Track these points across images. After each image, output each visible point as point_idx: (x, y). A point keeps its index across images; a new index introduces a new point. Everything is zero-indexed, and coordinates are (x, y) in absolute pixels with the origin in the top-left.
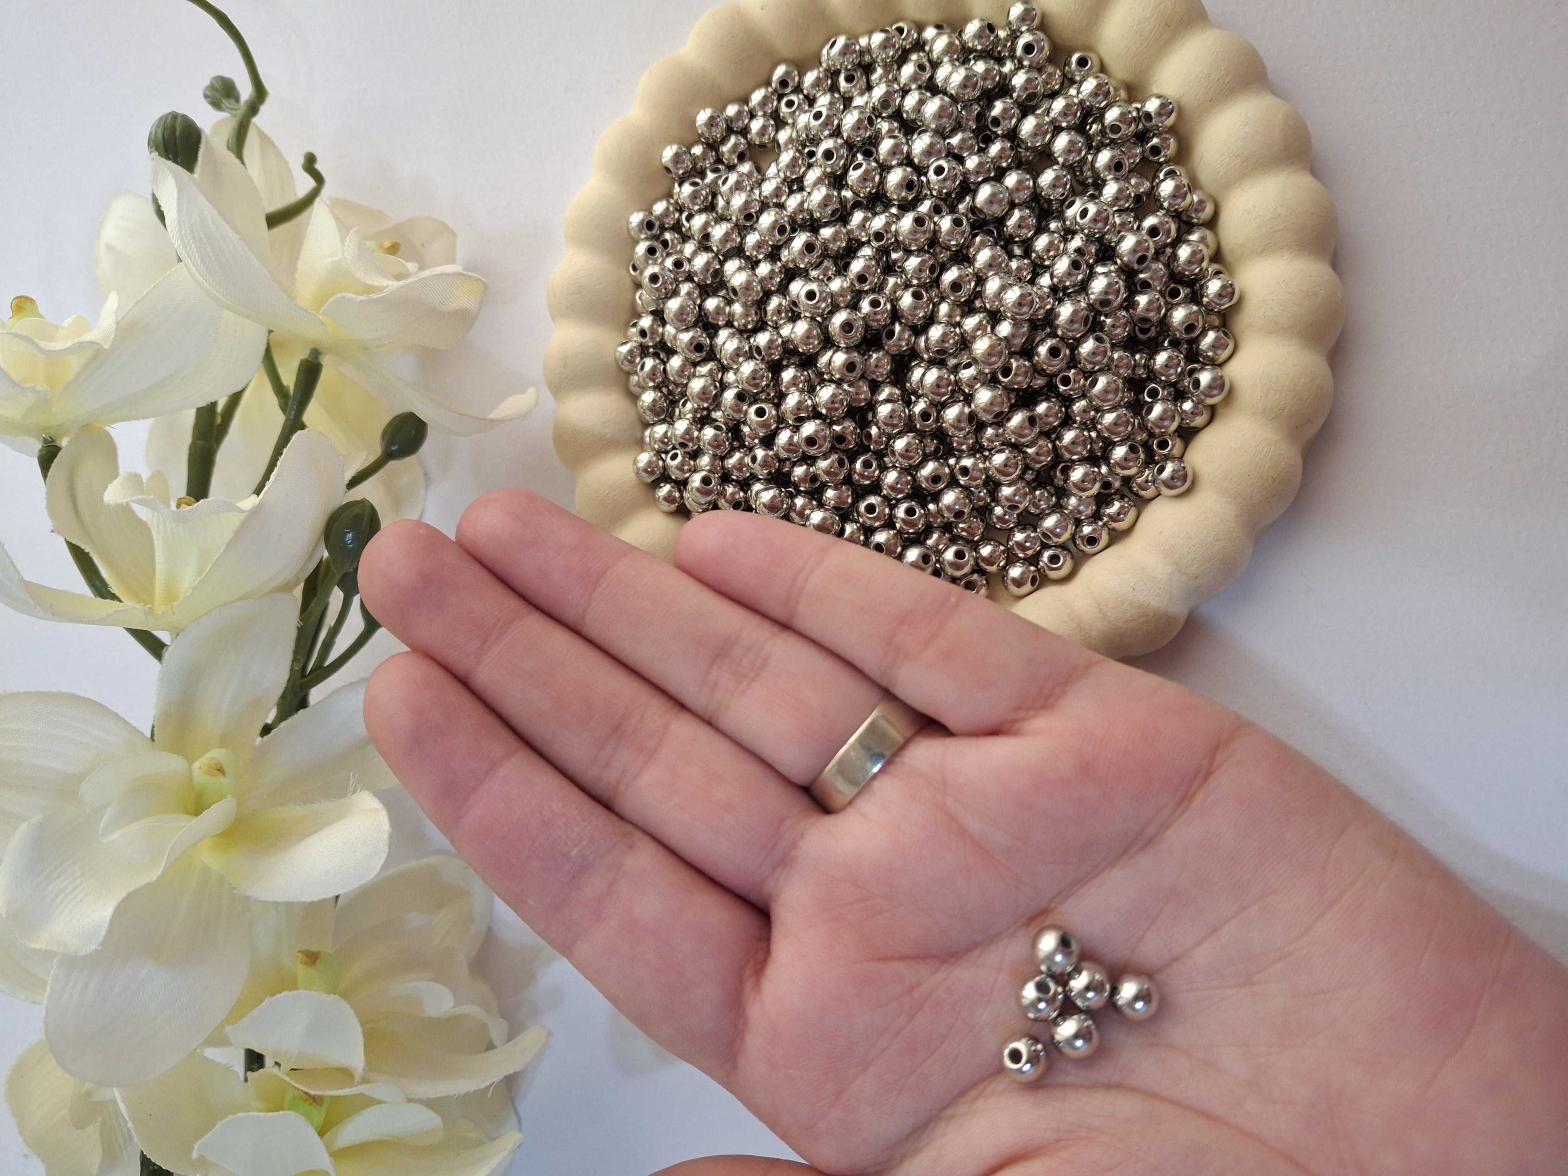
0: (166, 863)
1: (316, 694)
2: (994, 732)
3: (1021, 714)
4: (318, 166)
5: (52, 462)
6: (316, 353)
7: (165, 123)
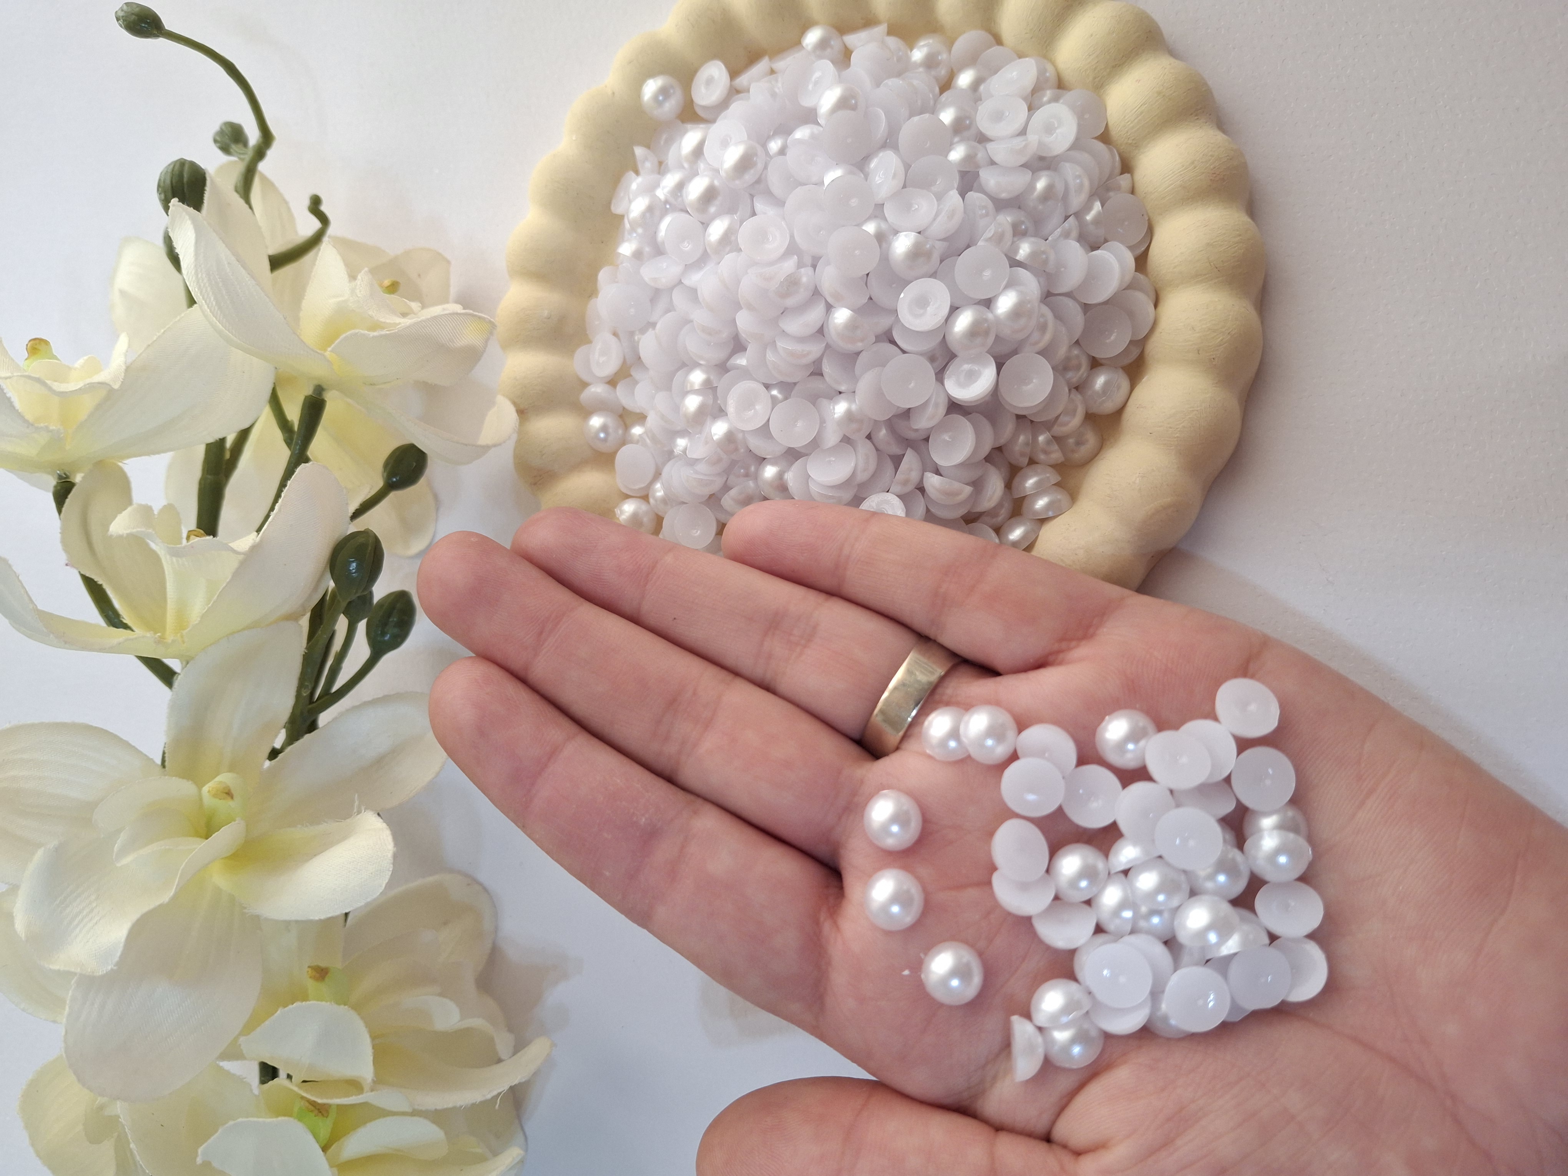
0: (178, 885)
1: (324, 718)
2: (1039, 664)
4: (324, 208)
5: (66, 498)
6: (319, 390)
7: (173, 170)
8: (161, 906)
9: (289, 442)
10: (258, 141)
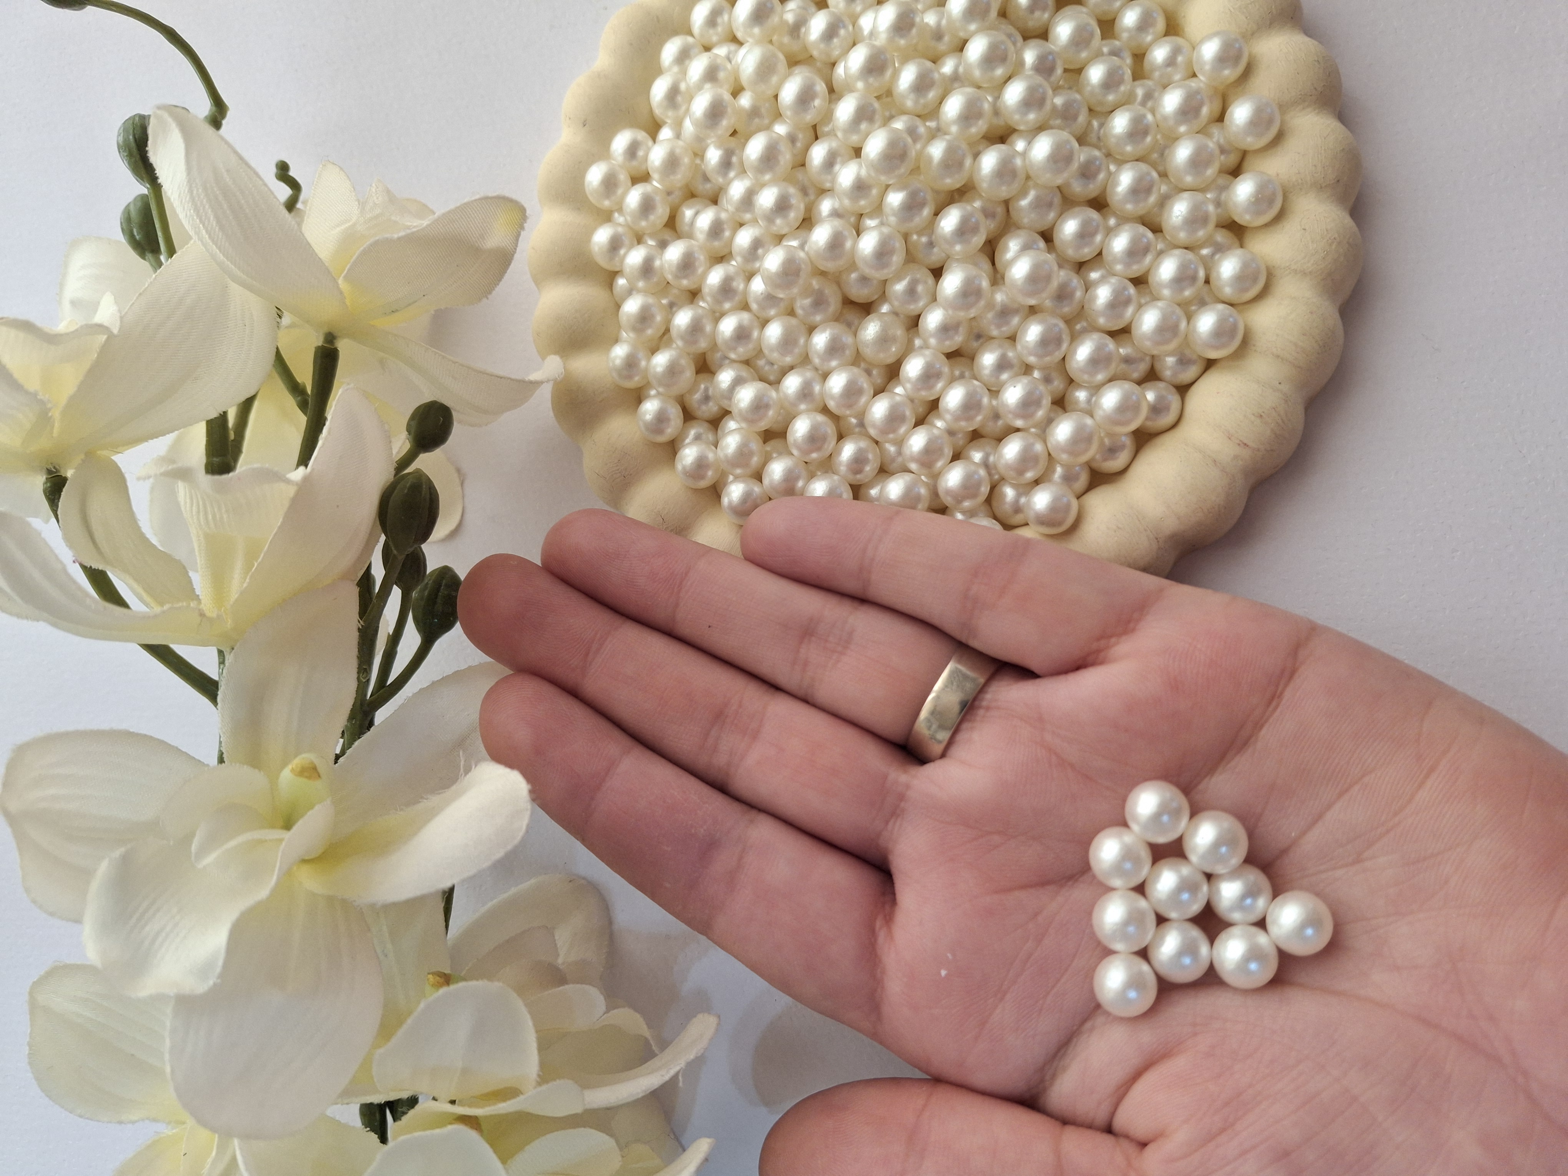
2: (1078, 665)
3: (1103, 643)
4: (292, 173)
6: (330, 338)
8: (260, 904)
9: (303, 406)
10: (210, 110)
